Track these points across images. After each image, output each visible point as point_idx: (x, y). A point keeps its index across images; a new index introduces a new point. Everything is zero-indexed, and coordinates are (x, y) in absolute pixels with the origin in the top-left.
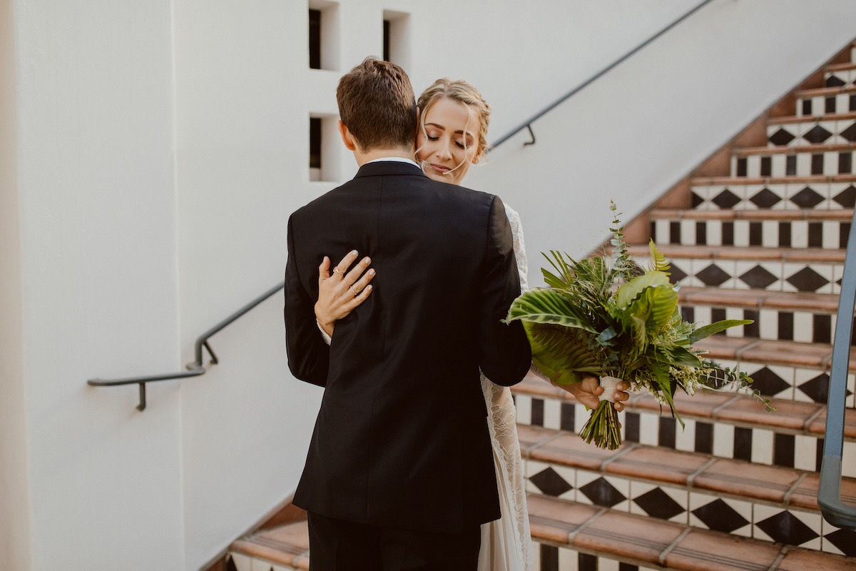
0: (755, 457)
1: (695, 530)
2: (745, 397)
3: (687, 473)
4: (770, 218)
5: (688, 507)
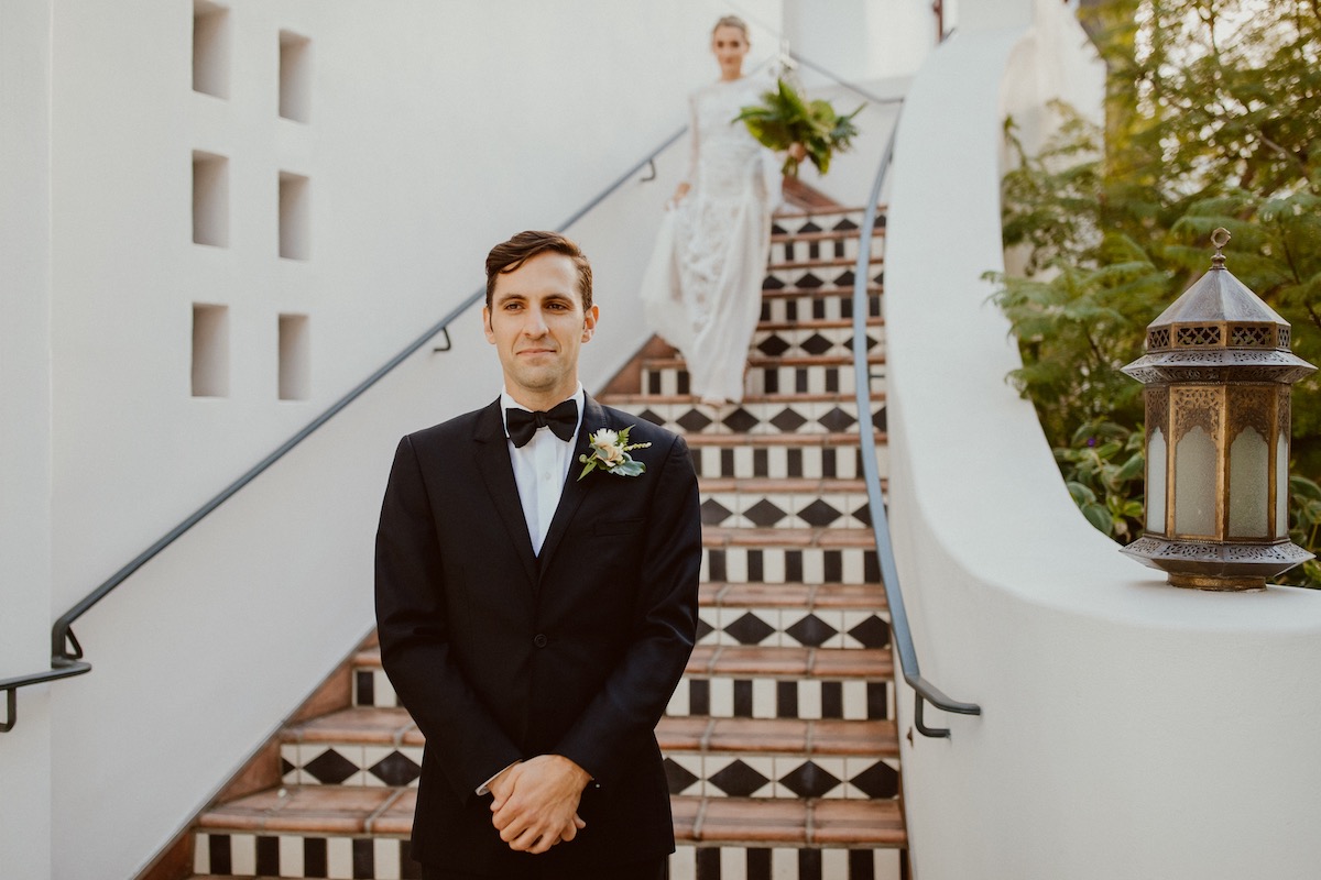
0: (757, 711)
1: (712, 799)
2: (728, 648)
3: (698, 735)
4: (745, 444)
5: (703, 774)
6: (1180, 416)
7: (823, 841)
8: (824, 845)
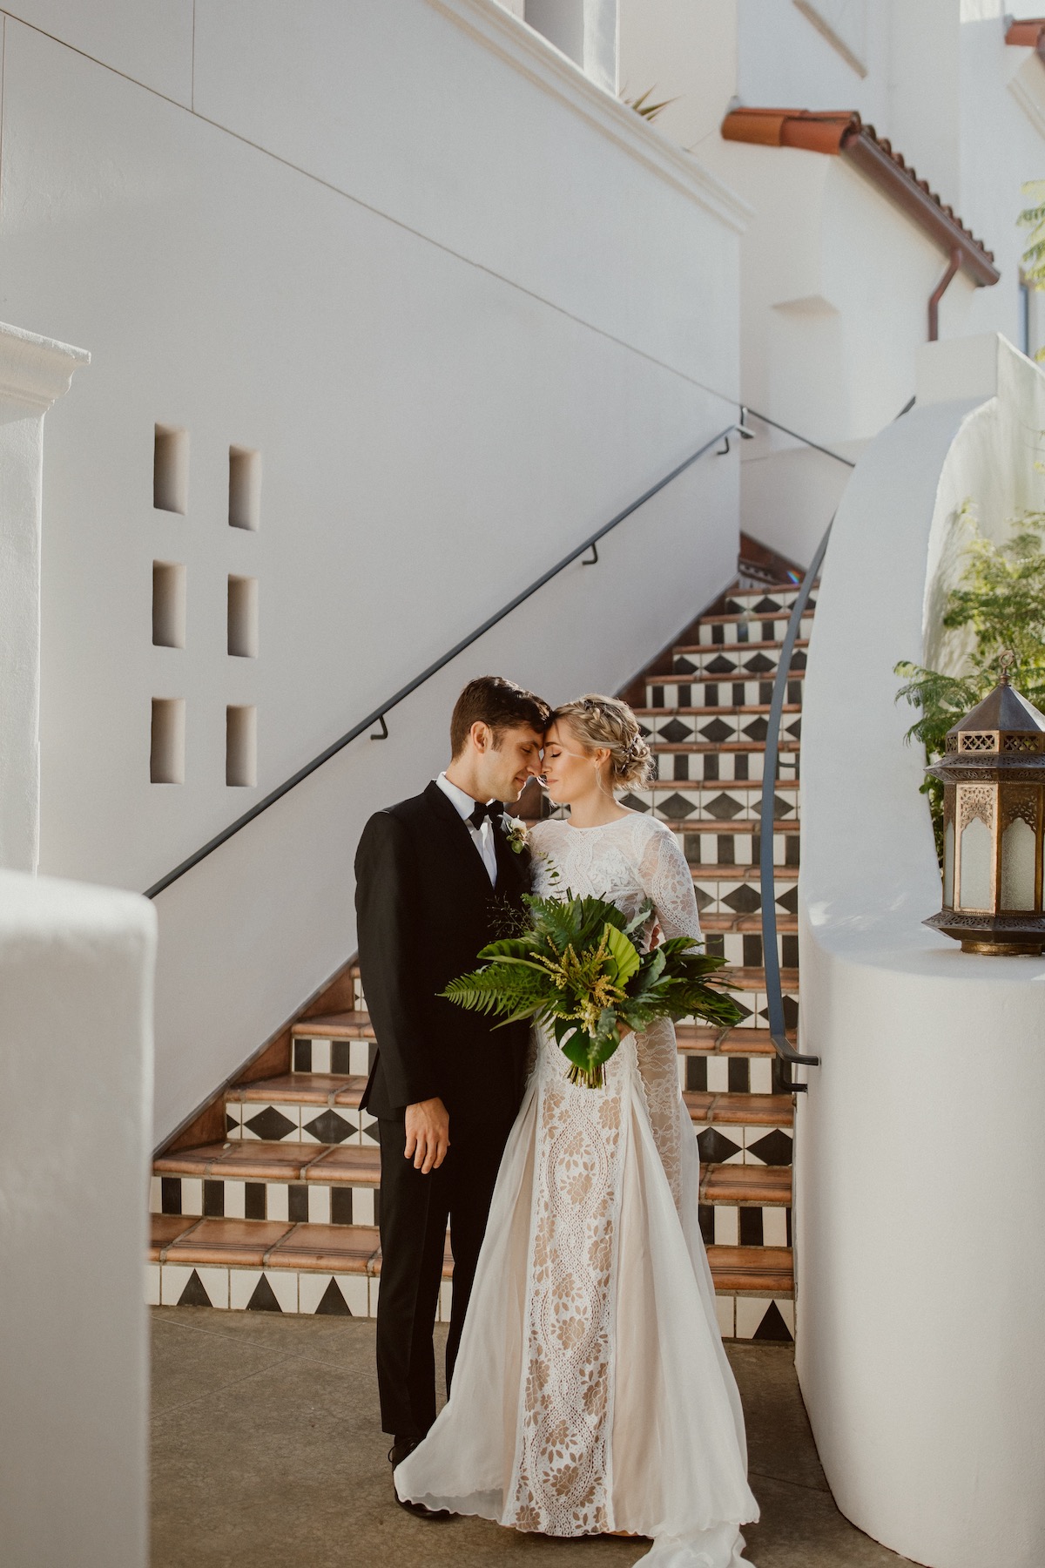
6: (964, 809)
7: (714, 1198)
8: (716, 1202)
